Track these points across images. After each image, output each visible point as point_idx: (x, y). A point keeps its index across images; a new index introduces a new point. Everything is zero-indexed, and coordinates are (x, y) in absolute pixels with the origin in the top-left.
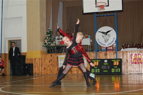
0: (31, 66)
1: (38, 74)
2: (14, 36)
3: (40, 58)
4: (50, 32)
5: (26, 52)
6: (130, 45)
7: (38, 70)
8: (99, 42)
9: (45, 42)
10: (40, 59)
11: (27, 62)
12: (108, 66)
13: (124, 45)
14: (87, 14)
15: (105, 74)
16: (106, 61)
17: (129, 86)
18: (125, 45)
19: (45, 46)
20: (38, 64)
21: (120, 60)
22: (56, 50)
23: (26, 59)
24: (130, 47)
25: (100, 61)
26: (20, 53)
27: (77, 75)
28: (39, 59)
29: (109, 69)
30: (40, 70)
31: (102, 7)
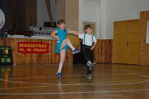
21: (9, 48)
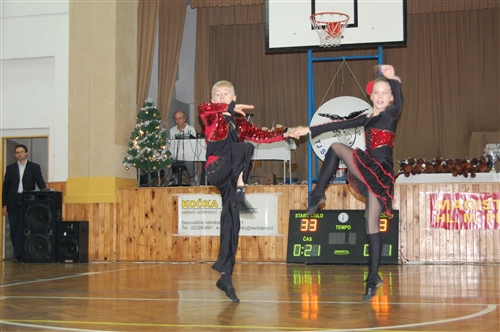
0: (80, 229)
1: (106, 259)
2: (22, 124)
3: (114, 201)
4: (149, 110)
5: (65, 180)
6: (428, 164)
7: (105, 246)
8: (321, 149)
9: (132, 145)
10: (115, 205)
11: (67, 215)
12: (350, 234)
13: (407, 162)
14: (280, 53)
15: (341, 262)
16: (343, 218)
17: (423, 304)
18: (411, 162)
19: (130, 162)
20: (107, 226)
22: (169, 174)
23: (64, 205)
24: (428, 171)
25: (322, 216)
26: (42, 184)
27: (243, 266)
28: (111, 204)
29: (354, 245)
30: (111, 243)
31: (333, 28)
